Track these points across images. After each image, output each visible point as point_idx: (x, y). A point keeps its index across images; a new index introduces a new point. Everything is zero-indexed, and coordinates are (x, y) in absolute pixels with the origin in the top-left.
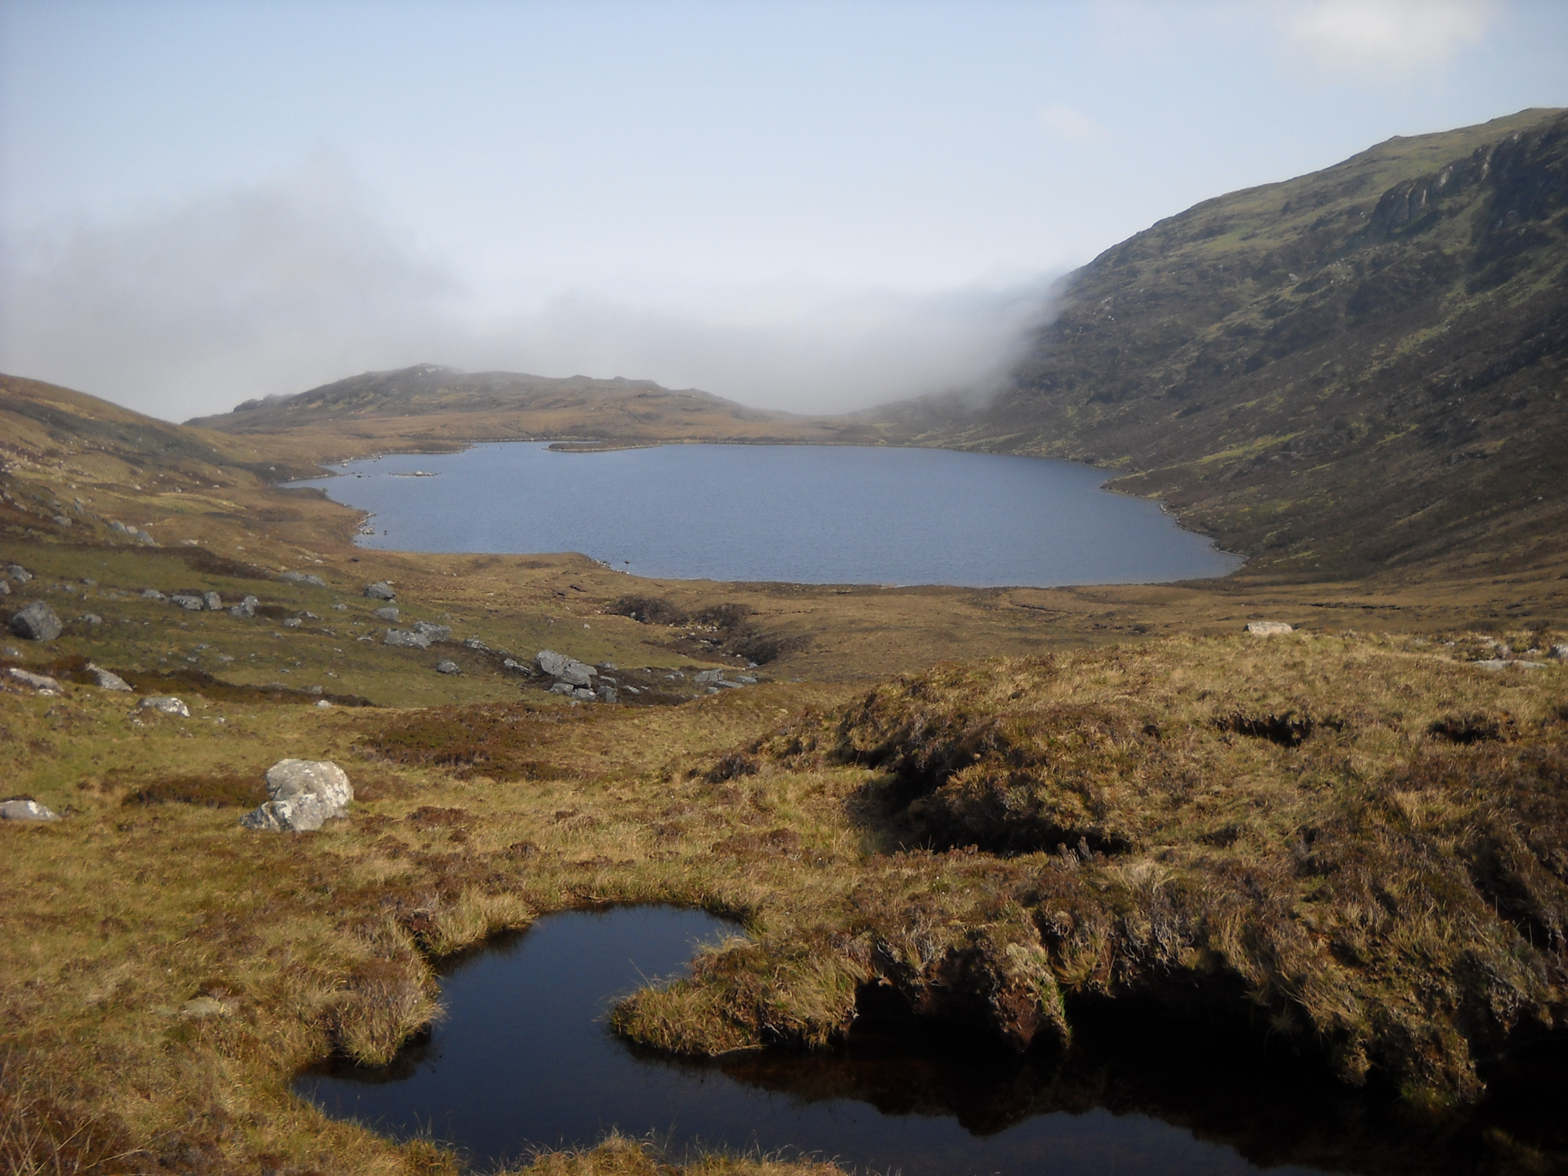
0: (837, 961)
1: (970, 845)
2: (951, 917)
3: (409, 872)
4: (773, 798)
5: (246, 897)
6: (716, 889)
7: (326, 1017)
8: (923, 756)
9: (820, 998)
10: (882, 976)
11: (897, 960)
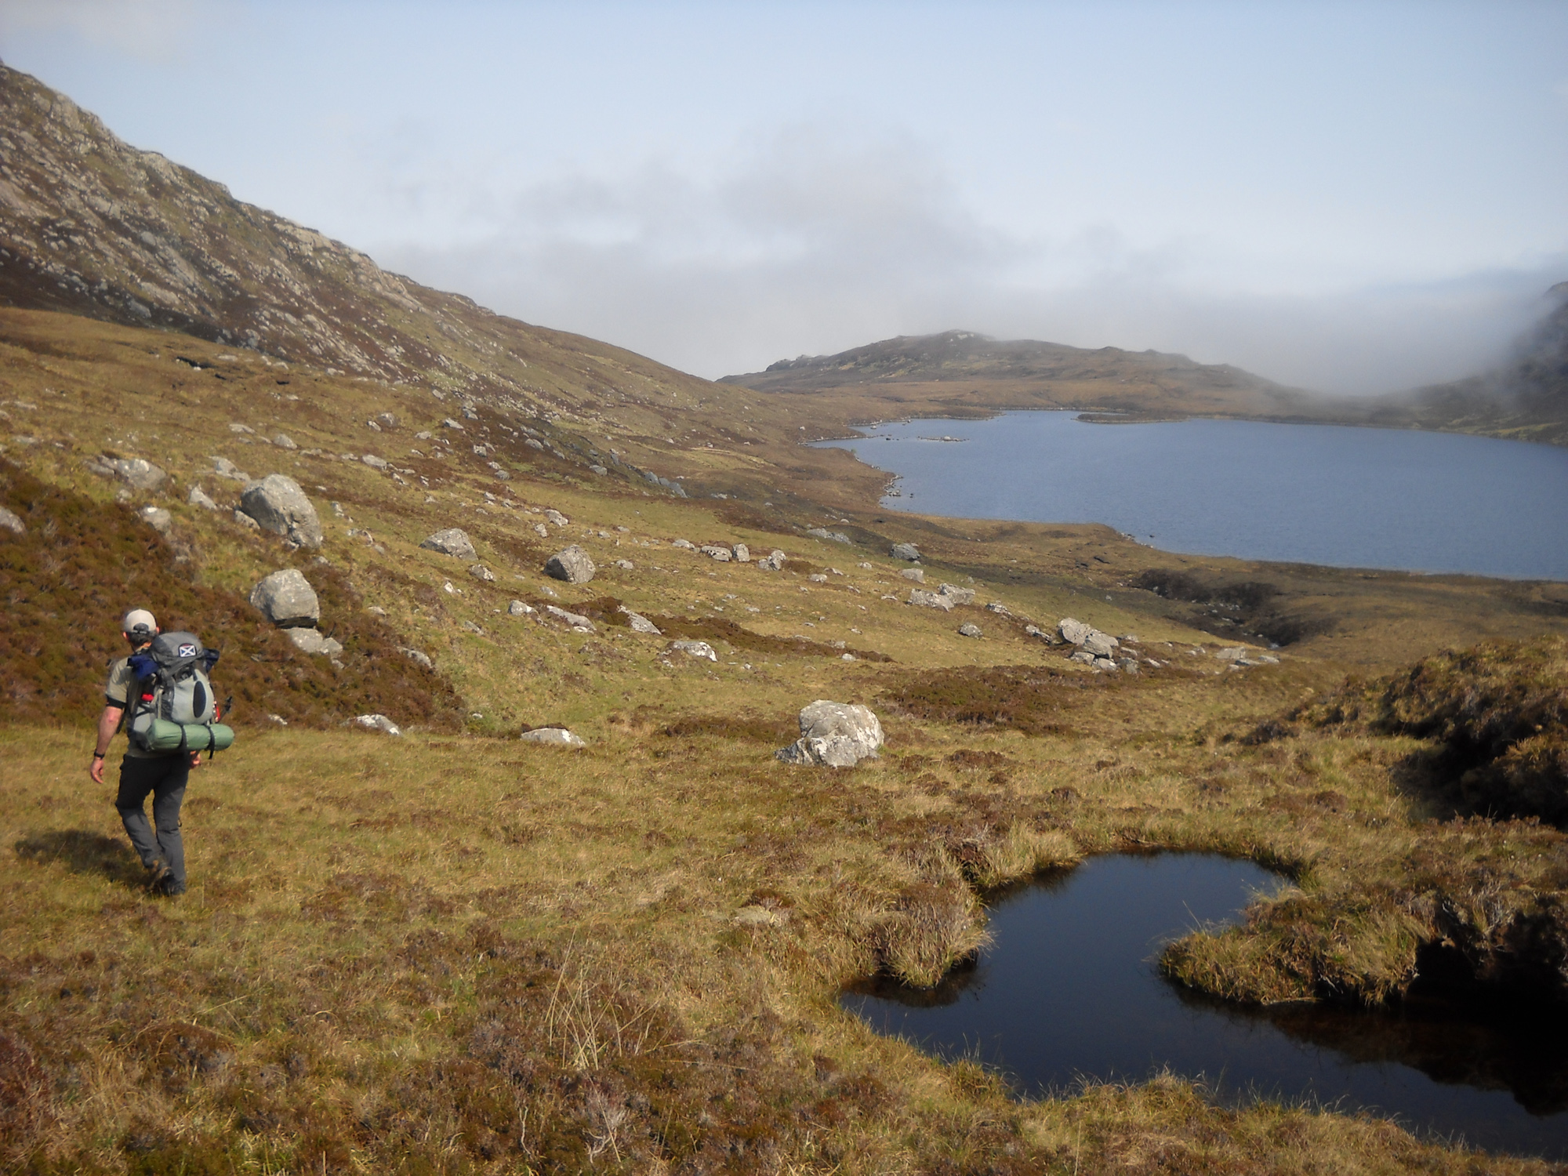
0: (1399, 918)
1: (1531, 816)
2: (1521, 881)
3: (950, 810)
4: (1318, 760)
5: (785, 823)
6: (1268, 842)
7: (874, 935)
8: (1479, 726)
9: (1380, 954)
10: (1445, 937)
11: (1463, 921)
